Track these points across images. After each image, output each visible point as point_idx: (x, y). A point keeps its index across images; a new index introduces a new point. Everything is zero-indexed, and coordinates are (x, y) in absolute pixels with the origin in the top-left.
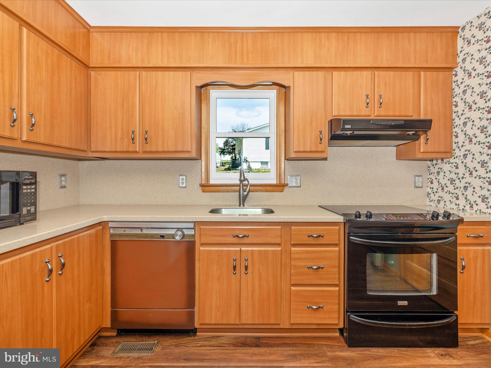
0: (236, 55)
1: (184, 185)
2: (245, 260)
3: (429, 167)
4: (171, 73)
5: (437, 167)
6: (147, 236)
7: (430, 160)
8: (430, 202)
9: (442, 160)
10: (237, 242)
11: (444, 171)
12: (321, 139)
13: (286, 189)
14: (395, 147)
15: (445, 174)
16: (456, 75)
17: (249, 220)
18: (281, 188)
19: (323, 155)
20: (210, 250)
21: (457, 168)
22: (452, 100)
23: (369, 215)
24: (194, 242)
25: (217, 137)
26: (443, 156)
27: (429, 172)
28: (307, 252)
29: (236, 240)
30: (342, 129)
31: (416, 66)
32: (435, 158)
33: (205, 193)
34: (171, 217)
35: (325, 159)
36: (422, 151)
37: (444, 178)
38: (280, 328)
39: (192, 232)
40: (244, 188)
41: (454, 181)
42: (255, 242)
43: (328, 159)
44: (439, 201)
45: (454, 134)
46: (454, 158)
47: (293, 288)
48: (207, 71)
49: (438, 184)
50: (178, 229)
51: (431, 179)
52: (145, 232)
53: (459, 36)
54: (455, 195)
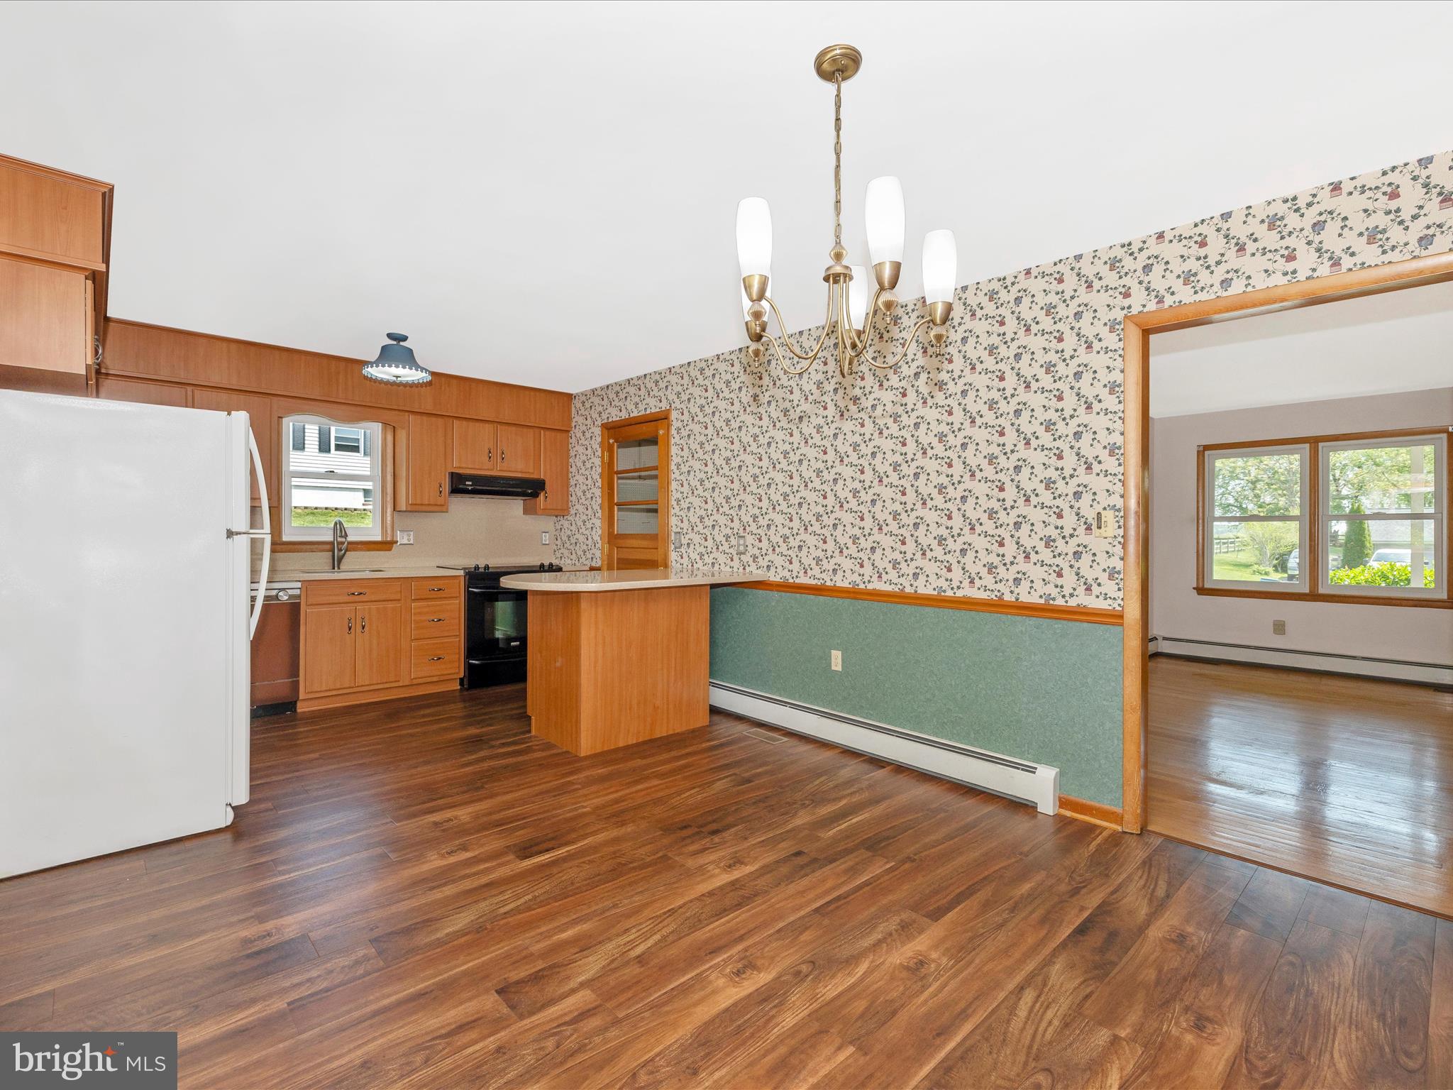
12: (441, 492)
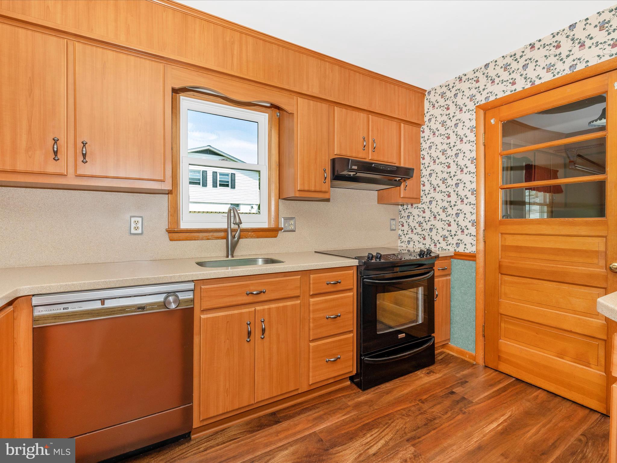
0: (232, 60)
1: (139, 231)
2: (261, 321)
3: (400, 211)
4: (132, 58)
5: (407, 211)
6: (112, 311)
7: (401, 205)
8: (401, 243)
9: (412, 205)
10: (251, 301)
11: (413, 215)
13: (280, 234)
14: (377, 191)
15: (414, 218)
16: (423, 132)
17: (267, 271)
18: (274, 233)
19: (326, 196)
20: (216, 317)
21: (424, 212)
22: (420, 153)
23: (379, 257)
24: (192, 309)
25: (190, 164)
26: (413, 201)
27: (400, 216)
28: (326, 301)
29: (250, 299)
30: (350, 169)
31: (399, 118)
32: (406, 203)
33: (174, 242)
34: (158, 277)
35: (328, 200)
36: (402, 196)
37: (413, 221)
38: (299, 393)
39: (190, 296)
40: (233, 233)
41: (422, 223)
42: (273, 298)
43: (331, 201)
44: (409, 242)
45: (422, 183)
46: (422, 204)
47: (312, 344)
48: (190, 70)
49: (408, 226)
50: (169, 293)
51: (402, 222)
52: (109, 304)
53: (426, 99)
54: (422, 236)
